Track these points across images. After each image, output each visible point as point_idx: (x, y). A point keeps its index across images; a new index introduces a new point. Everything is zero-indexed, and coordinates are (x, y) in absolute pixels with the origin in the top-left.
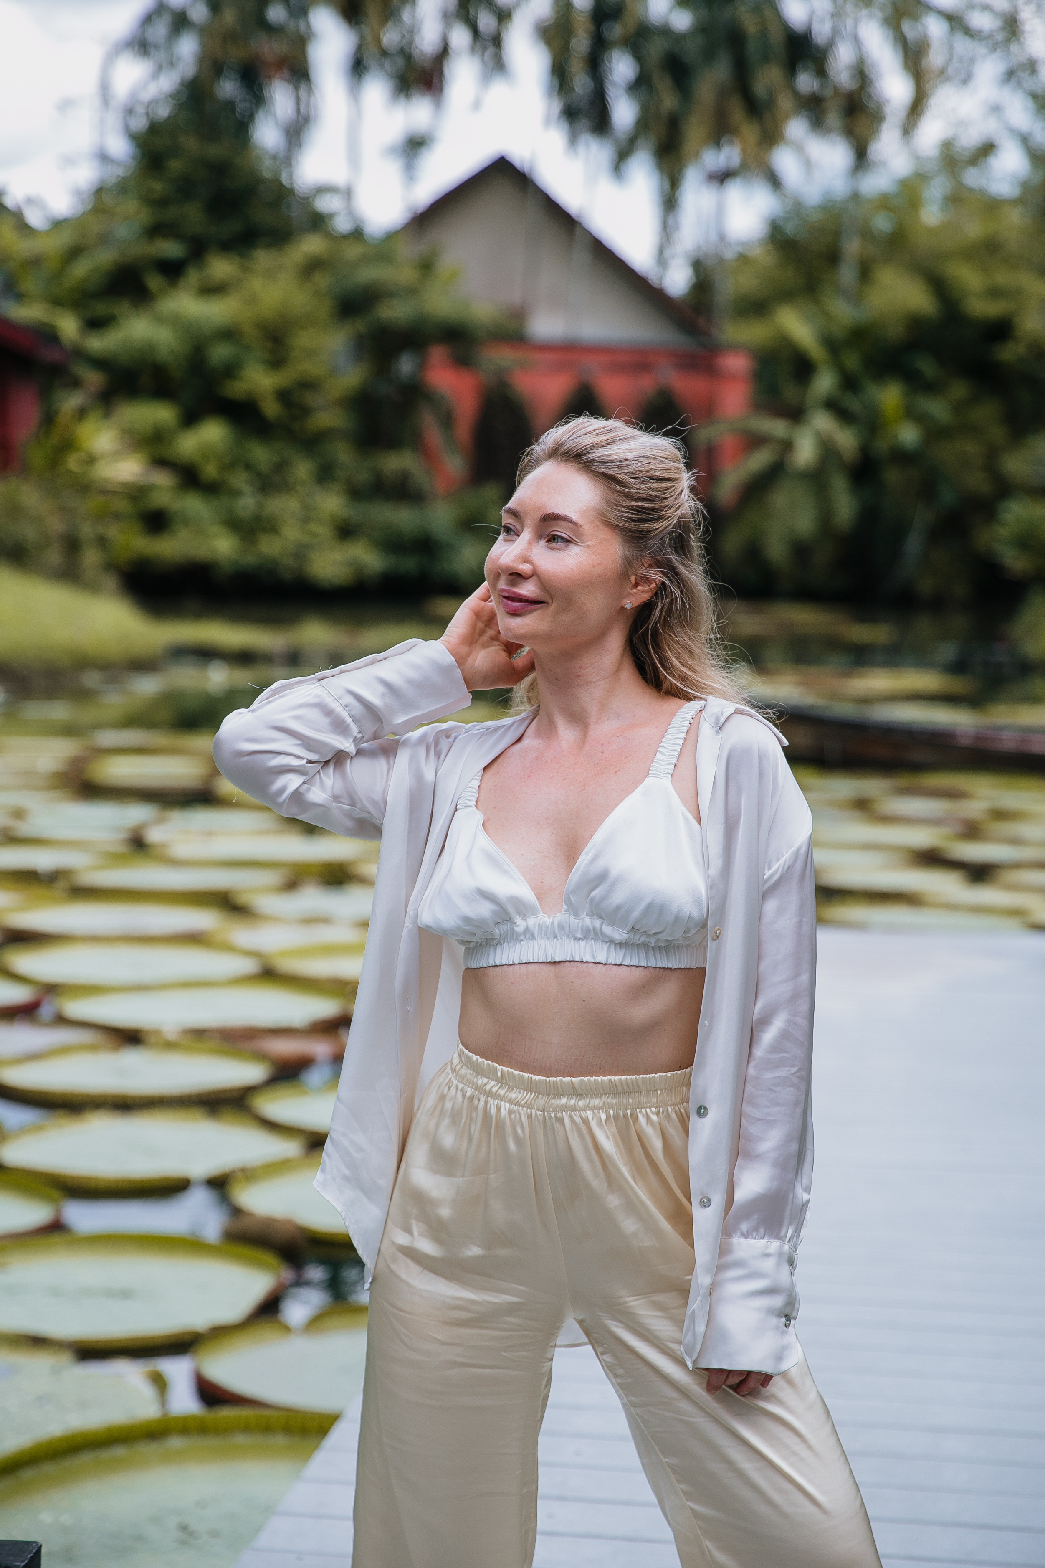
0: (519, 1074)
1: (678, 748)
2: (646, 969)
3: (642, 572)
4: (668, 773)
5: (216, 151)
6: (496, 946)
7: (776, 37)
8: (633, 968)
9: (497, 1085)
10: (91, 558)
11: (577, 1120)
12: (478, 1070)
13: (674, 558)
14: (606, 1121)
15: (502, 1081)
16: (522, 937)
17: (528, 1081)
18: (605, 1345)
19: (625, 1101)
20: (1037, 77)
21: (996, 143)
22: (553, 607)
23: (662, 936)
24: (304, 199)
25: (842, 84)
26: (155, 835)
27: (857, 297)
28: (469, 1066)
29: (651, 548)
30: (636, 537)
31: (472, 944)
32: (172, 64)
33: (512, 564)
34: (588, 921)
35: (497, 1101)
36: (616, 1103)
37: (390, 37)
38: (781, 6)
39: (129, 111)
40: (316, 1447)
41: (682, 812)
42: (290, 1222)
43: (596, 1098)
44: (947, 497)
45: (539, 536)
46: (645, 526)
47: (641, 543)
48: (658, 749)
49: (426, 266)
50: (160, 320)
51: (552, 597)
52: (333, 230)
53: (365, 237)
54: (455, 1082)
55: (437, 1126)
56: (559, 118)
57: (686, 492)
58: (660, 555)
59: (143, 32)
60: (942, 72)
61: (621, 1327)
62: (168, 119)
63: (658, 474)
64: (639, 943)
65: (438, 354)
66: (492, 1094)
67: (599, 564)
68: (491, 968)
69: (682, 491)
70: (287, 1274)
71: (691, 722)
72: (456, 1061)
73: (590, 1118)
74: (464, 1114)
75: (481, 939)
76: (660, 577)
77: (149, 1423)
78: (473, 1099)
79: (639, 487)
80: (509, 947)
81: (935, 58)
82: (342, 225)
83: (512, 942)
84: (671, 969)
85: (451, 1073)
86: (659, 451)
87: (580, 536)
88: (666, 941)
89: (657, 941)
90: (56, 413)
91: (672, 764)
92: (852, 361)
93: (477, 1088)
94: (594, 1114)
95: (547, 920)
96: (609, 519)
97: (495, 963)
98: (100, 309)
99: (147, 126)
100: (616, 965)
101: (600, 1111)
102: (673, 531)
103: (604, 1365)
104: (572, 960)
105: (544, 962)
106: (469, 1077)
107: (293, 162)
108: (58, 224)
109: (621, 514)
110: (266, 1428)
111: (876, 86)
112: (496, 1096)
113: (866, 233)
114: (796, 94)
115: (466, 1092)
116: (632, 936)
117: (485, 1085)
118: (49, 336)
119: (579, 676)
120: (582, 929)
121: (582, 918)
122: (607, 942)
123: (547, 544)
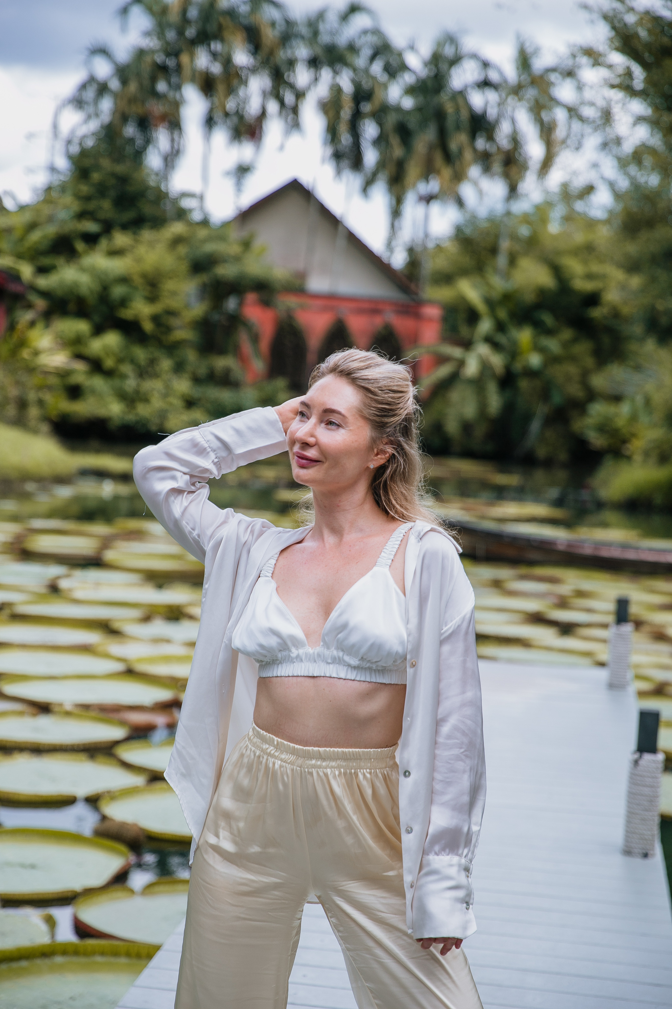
0: (287, 744)
1: (395, 550)
2: (370, 684)
3: (381, 447)
4: (388, 565)
5: (120, 169)
6: (279, 664)
7: (464, 115)
8: (362, 682)
9: (274, 749)
10: (34, 412)
11: (321, 774)
12: (264, 740)
13: (401, 439)
14: (339, 776)
15: (278, 747)
16: (295, 660)
17: (292, 749)
18: (332, 912)
19: (351, 764)
20: (621, 148)
21: (595, 186)
22: (326, 465)
23: (380, 664)
24: (174, 199)
25: (503, 145)
26: (64, 584)
27: (507, 276)
28: (259, 737)
29: (388, 433)
30: (379, 426)
31: (264, 662)
32: (97, 115)
33: (304, 438)
34: (335, 653)
35: (273, 759)
36: (345, 765)
37: (231, 105)
38: (469, 98)
39: (69, 142)
40: (145, 966)
41: (394, 588)
42: (135, 825)
43: (333, 762)
44: (557, 399)
45: (321, 421)
46: (386, 420)
47: (383, 429)
48: (383, 550)
49: (247, 245)
50: (83, 270)
51: (326, 458)
52: (191, 220)
53: (210, 224)
54: (250, 746)
55: (238, 773)
56: (330, 158)
57: (411, 399)
58: (393, 437)
59: (80, 94)
60: (564, 142)
61: (342, 901)
62: (93, 147)
63: (395, 388)
64: (366, 667)
65: (251, 297)
66: (271, 755)
67: (356, 441)
68: (274, 678)
69: (409, 399)
70: (132, 858)
71: (404, 535)
72: (251, 733)
73: (329, 773)
74: (255, 766)
75: (270, 659)
76: (392, 451)
77: (44, 946)
78: (260, 757)
79: (383, 396)
80: (287, 666)
81: (560, 133)
82: (197, 216)
83: (288, 663)
84: (385, 684)
85: (248, 741)
86: (397, 374)
87: (346, 423)
88: (382, 666)
89: (377, 666)
90: (17, 323)
91: (390, 559)
92: (502, 314)
93: (262, 750)
94: (332, 771)
95: (310, 650)
96: (364, 414)
97: (277, 675)
98: (46, 261)
99: (79, 151)
100: (351, 680)
101: (336, 769)
102: (402, 423)
103: (332, 924)
104: (324, 675)
105: (308, 676)
106: (258, 743)
107: (169, 177)
108: (22, 208)
109: (372, 412)
110: (115, 954)
111: (524, 148)
112: (273, 756)
113: (514, 237)
114: (475, 150)
115: (256, 753)
116: (362, 662)
117: (267, 749)
118: (15, 277)
119: (338, 506)
120: (331, 658)
121: (331, 650)
122: (346, 666)
123: (325, 426)
